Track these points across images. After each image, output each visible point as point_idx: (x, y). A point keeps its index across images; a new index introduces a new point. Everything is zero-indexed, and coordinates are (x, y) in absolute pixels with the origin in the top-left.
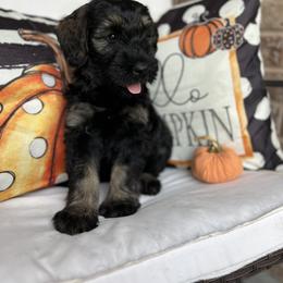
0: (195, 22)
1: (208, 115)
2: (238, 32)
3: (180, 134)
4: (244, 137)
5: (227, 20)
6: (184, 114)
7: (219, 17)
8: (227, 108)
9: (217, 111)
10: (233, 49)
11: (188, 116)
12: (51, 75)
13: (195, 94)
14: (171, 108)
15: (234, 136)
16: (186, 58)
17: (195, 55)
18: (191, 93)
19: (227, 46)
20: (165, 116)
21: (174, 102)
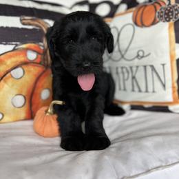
0: (145, 2)
1: (149, 69)
2: (176, 10)
3: (126, 82)
4: (173, 87)
5: (169, 1)
6: (131, 68)
8: (163, 65)
9: (155, 66)
10: (172, 21)
11: (134, 69)
13: (141, 54)
14: (123, 63)
16: (136, 27)
17: (143, 25)
18: (138, 53)
19: (168, 19)
20: (117, 68)
21: (125, 59)
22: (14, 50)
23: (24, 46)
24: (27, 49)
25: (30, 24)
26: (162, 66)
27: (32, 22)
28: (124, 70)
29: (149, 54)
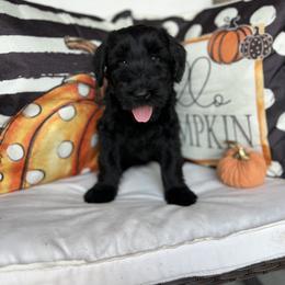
1: (230, 121)
2: (266, 42)
3: (200, 135)
4: (264, 147)
5: (257, 28)
6: (206, 117)
7: (249, 24)
8: (248, 116)
9: (238, 118)
10: (259, 59)
11: (210, 119)
12: (86, 84)
13: (219, 99)
14: (195, 109)
15: (253, 143)
16: (212, 63)
17: (221, 61)
18: (215, 97)
19: (254, 55)
20: (187, 116)
21: (198, 105)
22: (63, 83)
23: (74, 78)
24: (78, 82)
25: (77, 48)
26: (246, 118)
27: (78, 45)
28: (197, 119)
29: (229, 101)
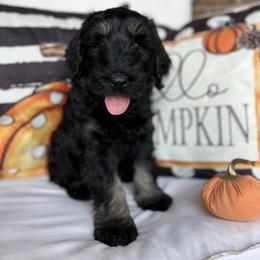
3: (186, 132)
6: (197, 109)
8: (246, 106)
9: (234, 107)
11: (201, 111)
13: (213, 89)
15: (250, 137)
16: (207, 54)
17: (218, 52)
18: (209, 88)
19: (252, 46)
20: (173, 111)
21: (188, 97)
22: (34, 93)
23: (47, 87)
24: (51, 91)
26: (243, 108)
28: (186, 114)
29: (226, 90)
